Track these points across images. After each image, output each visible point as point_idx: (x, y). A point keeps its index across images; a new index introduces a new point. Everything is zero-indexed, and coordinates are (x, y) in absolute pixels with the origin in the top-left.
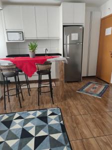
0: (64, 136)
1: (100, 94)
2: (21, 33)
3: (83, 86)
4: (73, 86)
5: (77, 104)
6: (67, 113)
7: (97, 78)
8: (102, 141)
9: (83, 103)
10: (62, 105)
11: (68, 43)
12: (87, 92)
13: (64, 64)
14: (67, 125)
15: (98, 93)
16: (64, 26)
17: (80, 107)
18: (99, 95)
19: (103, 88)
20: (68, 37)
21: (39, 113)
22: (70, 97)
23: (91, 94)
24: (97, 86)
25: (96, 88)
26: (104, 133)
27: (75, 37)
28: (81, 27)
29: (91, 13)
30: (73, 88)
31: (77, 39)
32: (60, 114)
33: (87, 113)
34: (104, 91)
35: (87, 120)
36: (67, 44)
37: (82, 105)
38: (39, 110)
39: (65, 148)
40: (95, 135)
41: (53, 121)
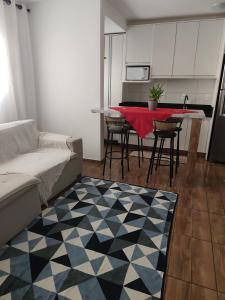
5: (211, 198)
6: (186, 203)
10: (183, 192)
17: (214, 202)
21: (144, 191)
32: (175, 201)
35: (215, 221)
37: (221, 201)
38: (146, 188)
39: (162, 235)
40: (215, 240)
41: (160, 205)
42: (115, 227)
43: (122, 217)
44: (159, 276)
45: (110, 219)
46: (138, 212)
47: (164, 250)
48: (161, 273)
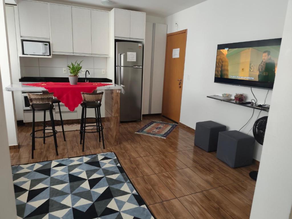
0: (123, 176)
1: (165, 134)
2: (47, 43)
3: (143, 126)
4: (129, 127)
5: (136, 147)
6: (124, 156)
7: (163, 116)
8: (164, 176)
9: (144, 146)
10: (116, 149)
11: (122, 65)
12: (148, 133)
13: (119, 95)
14: (125, 167)
15: (163, 133)
16: (116, 41)
17: (140, 150)
18: (163, 136)
19: (169, 127)
20: (122, 56)
21: (86, 159)
22: (127, 140)
23: (154, 134)
24: (162, 126)
25: (160, 128)
26: (166, 170)
27: (132, 57)
28: (140, 45)
29: (154, 25)
30: (130, 129)
31: (135, 60)
32: (116, 158)
33: (149, 155)
34: (170, 131)
35: (148, 161)
36: (120, 66)
37: (142, 148)
38: (86, 156)
39: (126, 184)
40: (157, 172)
41: (107, 164)
42: (86, 195)
43: (86, 185)
44: (144, 208)
45: (76, 191)
46: (95, 176)
47: (135, 192)
48: (144, 206)
